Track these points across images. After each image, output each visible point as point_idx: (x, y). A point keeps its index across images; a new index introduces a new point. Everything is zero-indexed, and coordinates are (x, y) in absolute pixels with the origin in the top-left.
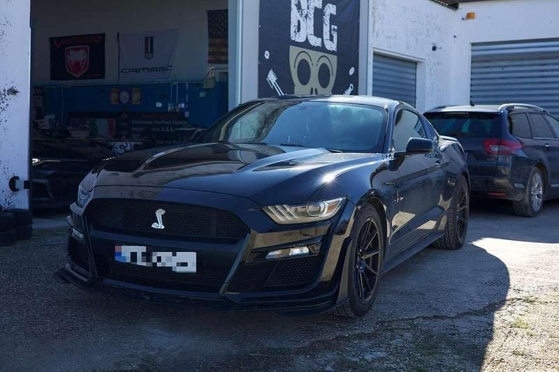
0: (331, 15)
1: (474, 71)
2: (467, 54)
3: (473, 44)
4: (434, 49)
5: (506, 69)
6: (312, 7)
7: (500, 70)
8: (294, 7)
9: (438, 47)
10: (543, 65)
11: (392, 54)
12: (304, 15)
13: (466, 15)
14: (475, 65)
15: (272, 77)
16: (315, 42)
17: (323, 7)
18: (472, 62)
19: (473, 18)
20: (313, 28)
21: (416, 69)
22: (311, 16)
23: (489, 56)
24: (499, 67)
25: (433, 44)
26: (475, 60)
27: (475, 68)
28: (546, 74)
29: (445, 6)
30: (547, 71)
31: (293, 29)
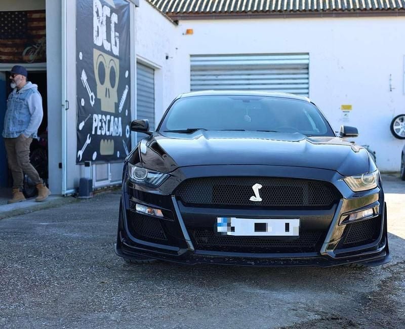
0: (115, 23)
1: (193, 78)
2: (187, 64)
3: (191, 56)
4: (167, 58)
5: (220, 77)
6: (105, 15)
7: (214, 77)
8: (95, 14)
9: (170, 56)
10: (249, 75)
11: (145, 61)
12: (101, 22)
13: (186, 31)
14: (194, 73)
15: (84, 77)
16: (107, 46)
17: (111, 15)
18: (191, 71)
19: (192, 33)
20: (105, 33)
21: (154, 74)
22: (104, 23)
23: (205, 66)
24: (214, 75)
25: (166, 54)
26: (193, 68)
27: (194, 75)
28: (251, 82)
29: (171, 22)
30: (252, 79)
31: (95, 34)
